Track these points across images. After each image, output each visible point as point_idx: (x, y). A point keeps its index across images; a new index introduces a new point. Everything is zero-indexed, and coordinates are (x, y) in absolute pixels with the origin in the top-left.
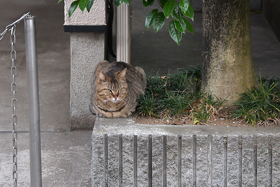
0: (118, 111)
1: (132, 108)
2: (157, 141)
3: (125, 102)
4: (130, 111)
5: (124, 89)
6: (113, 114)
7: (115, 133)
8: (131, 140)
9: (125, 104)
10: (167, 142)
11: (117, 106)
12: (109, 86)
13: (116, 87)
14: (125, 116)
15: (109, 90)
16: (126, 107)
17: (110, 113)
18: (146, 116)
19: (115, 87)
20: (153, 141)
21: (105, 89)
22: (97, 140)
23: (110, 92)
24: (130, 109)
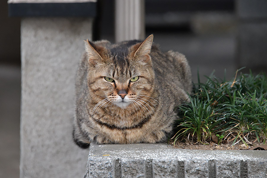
0: (136, 127)
1: (165, 122)
2: (227, 172)
3: (152, 109)
4: (162, 128)
5: (143, 79)
6: (126, 134)
7: (137, 158)
8: (172, 172)
9: (150, 112)
10: (249, 175)
11: (134, 117)
12: (109, 71)
13: (124, 72)
14: (150, 139)
15: (109, 79)
16: (153, 118)
17: (120, 133)
18: (195, 140)
19: (122, 73)
20: (218, 173)
21: (101, 77)
22: (100, 171)
23: (113, 84)
24: (162, 125)
